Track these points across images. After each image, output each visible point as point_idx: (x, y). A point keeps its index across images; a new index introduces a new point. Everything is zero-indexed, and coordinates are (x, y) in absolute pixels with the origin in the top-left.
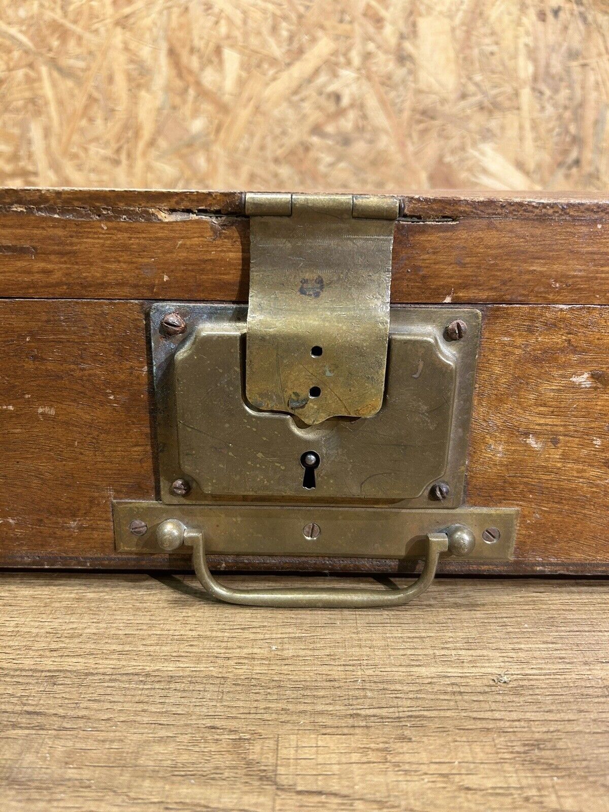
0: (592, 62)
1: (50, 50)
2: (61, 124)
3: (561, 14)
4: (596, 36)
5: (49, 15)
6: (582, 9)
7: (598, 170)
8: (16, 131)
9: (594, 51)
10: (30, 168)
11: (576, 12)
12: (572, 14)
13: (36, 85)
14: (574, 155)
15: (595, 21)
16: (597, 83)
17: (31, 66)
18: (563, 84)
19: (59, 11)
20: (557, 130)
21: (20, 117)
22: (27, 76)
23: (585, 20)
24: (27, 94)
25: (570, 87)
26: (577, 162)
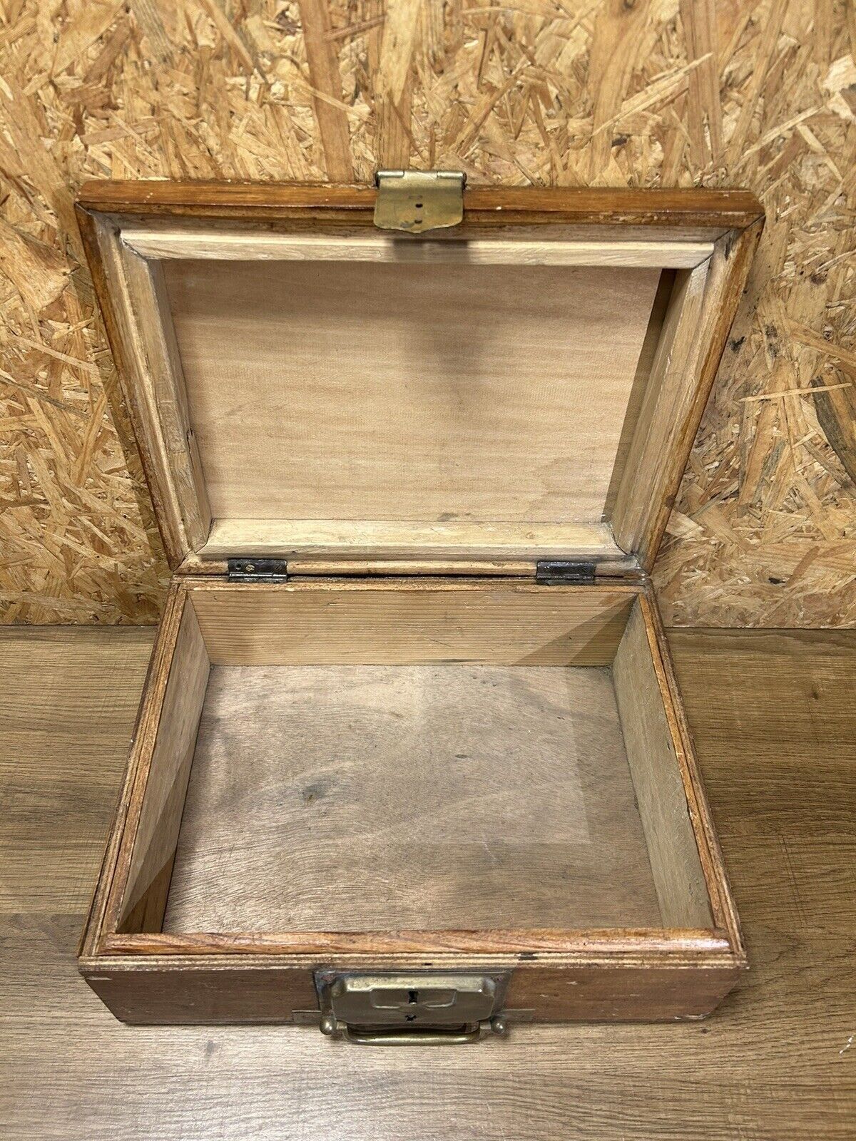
0: (776, 396)
1: (36, 381)
2: (67, 456)
3: (743, 346)
4: (785, 369)
5: (25, 343)
6: (774, 341)
7: (760, 501)
8: (11, 463)
9: (781, 385)
10: (36, 496)
11: (765, 345)
12: (759, 347)
13: (26, 417)
14: (734, 486)
15: (790, 356)
16: (777, 419)
17: (14, 397)
18: (733, 419)
19: (39, 338)
20: (716, 464)
21: (13, 447)
22: (9, 407)
23: (776, 352)
24: (15, 427)
25: (741, 423)
26: (736, 494)
